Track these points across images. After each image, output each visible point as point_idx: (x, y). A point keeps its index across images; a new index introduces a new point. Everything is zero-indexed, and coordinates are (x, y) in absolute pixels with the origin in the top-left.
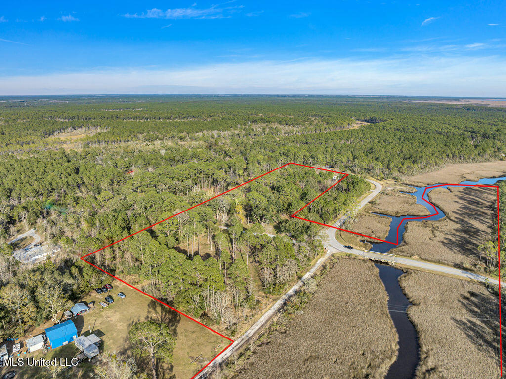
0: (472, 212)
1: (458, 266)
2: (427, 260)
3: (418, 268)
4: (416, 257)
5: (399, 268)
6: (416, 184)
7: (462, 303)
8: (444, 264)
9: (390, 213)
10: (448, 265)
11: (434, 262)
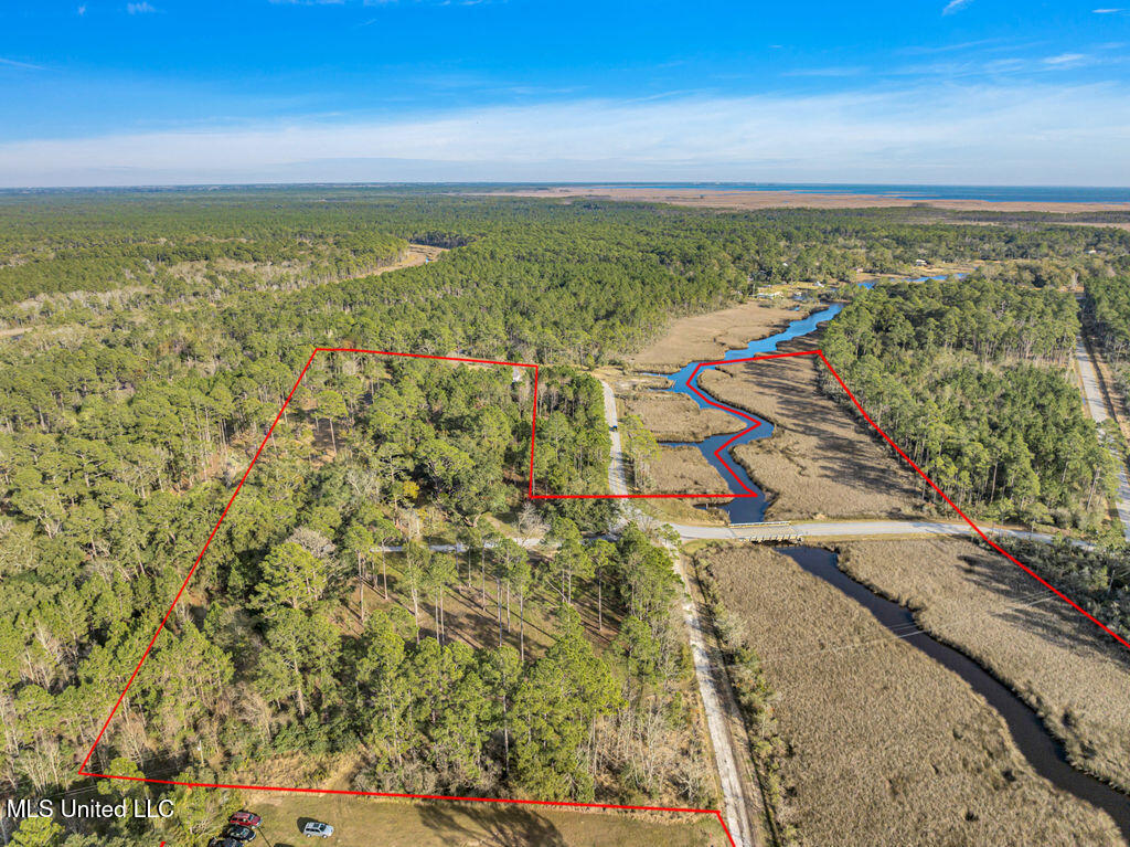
0: (805, 408)
1: (895, 515)
2: (841, 518)
3: (846, 536)
4: (820, 516)
5: (815, 545)
6: (659, 369)
7: (975, 582)
8: (872, 518)
9: (682, 437)
10: (880, 518)
11: (856, 518)
